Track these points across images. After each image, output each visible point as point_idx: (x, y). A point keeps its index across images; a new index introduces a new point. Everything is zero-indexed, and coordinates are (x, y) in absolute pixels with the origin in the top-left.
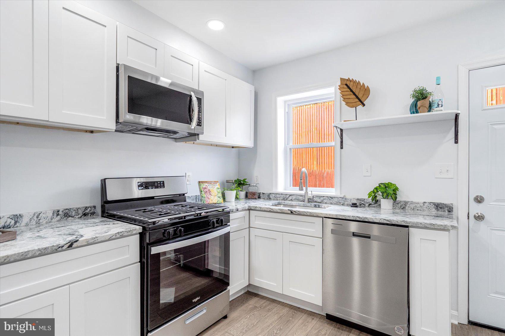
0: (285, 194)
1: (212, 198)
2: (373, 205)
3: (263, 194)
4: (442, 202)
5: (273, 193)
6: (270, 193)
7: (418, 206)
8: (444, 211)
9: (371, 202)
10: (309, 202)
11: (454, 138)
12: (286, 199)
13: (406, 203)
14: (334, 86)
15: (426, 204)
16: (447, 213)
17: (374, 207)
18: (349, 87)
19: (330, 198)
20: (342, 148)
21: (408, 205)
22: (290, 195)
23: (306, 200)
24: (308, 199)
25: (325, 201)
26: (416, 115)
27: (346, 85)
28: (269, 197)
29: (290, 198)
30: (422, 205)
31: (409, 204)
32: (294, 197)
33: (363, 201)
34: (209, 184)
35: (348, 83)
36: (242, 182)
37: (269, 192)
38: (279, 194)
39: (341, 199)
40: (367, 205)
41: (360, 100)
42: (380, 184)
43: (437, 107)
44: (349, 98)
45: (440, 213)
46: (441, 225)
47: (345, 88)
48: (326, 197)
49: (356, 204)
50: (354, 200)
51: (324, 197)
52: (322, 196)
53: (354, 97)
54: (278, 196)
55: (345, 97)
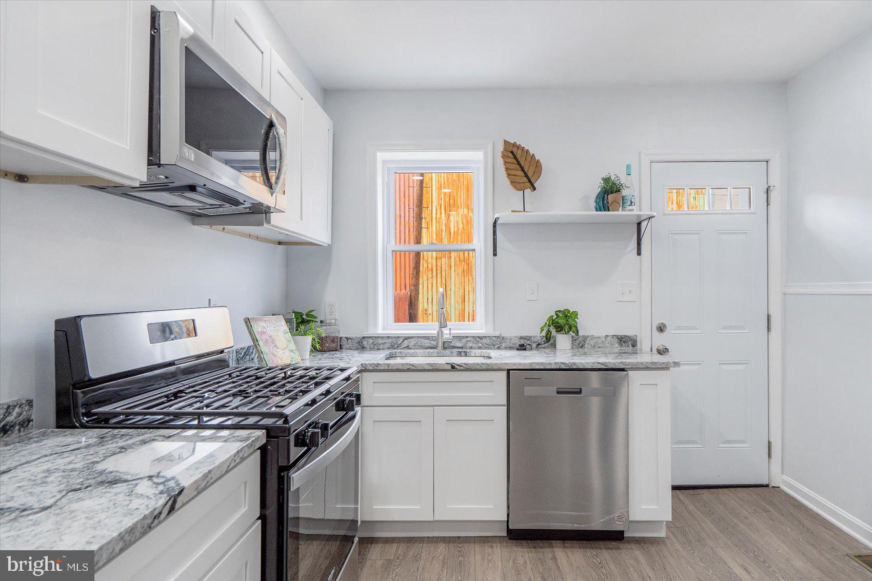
0: (395, 337)
1: (279, 353)
2: (543, 346)
3: (347, 339)
4: (626, 334)
5: (371, 337)
6: (364, 338)
7: (600, 341)
8: (628, 346)
9: (539, 341)
10: (445, 348)
11: (636, 249)
12: (396, 346)
13: (585, 338)
14: (484, 151)
15: (609, 339)
16: (631, 348)
17: (544, 348)
18: (515, 157)
19: (477, 339)
20: (495, 255)
21: (587, 342)
22: (406, 338)
23: (440, 344)
24: (444, 343)
25: (470, 344)
26: (607, 213)
27: (512, 152)
28: (361, 345)
29: (406, 343)
30: (603, 339)
31: (588, 339)
32: (413, 342)
33: (529, 340)
34: (267, 325)
35: (515, 150)
36: (304, 317)
37: (360, 335)
38: (382, 338)
39: (496, 339)
40: (534, 346)
41: (530, 181)
42: (557, 311)
43: (630, 205)
44: (516, 175)
45: (624, 349)
46: (664, 363)
47: (511, 158)
48: (471, 337)
49: (524, 345)
50: (516, 339)
51: (467, 337)
52: (463, 337)
53: (522, 173)
54: (380, 341)
55: (510, 172)
